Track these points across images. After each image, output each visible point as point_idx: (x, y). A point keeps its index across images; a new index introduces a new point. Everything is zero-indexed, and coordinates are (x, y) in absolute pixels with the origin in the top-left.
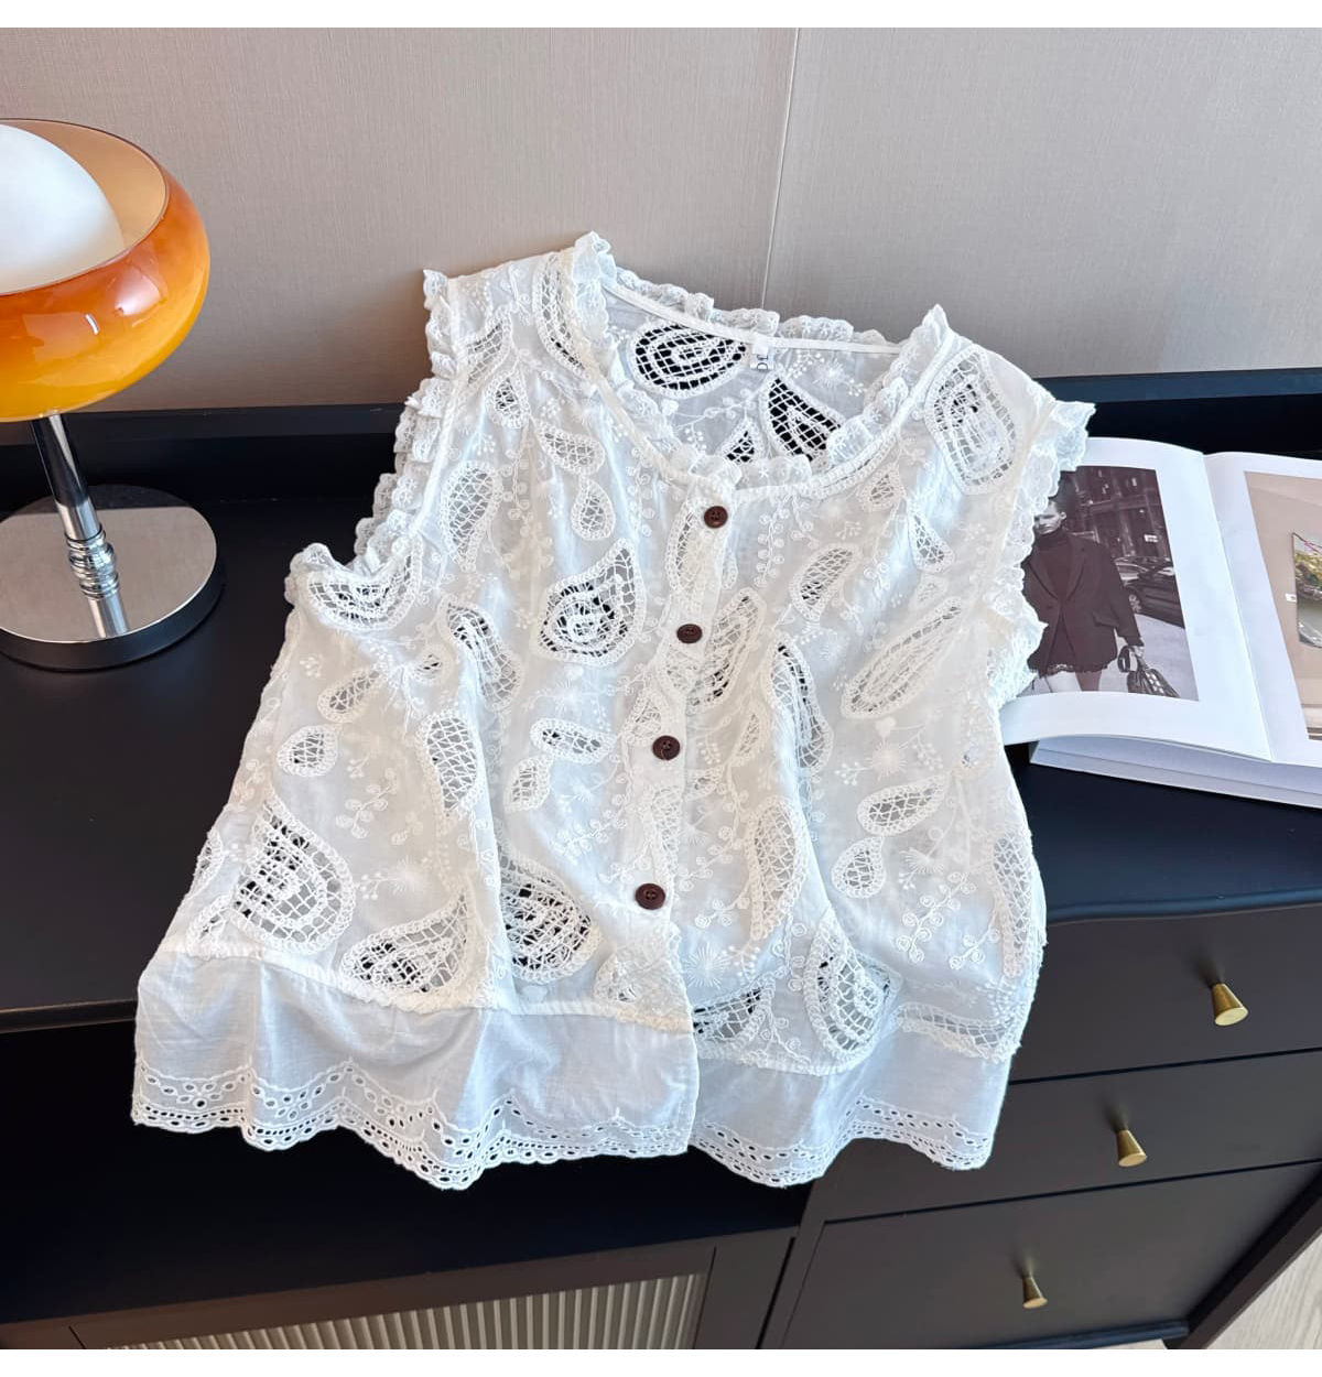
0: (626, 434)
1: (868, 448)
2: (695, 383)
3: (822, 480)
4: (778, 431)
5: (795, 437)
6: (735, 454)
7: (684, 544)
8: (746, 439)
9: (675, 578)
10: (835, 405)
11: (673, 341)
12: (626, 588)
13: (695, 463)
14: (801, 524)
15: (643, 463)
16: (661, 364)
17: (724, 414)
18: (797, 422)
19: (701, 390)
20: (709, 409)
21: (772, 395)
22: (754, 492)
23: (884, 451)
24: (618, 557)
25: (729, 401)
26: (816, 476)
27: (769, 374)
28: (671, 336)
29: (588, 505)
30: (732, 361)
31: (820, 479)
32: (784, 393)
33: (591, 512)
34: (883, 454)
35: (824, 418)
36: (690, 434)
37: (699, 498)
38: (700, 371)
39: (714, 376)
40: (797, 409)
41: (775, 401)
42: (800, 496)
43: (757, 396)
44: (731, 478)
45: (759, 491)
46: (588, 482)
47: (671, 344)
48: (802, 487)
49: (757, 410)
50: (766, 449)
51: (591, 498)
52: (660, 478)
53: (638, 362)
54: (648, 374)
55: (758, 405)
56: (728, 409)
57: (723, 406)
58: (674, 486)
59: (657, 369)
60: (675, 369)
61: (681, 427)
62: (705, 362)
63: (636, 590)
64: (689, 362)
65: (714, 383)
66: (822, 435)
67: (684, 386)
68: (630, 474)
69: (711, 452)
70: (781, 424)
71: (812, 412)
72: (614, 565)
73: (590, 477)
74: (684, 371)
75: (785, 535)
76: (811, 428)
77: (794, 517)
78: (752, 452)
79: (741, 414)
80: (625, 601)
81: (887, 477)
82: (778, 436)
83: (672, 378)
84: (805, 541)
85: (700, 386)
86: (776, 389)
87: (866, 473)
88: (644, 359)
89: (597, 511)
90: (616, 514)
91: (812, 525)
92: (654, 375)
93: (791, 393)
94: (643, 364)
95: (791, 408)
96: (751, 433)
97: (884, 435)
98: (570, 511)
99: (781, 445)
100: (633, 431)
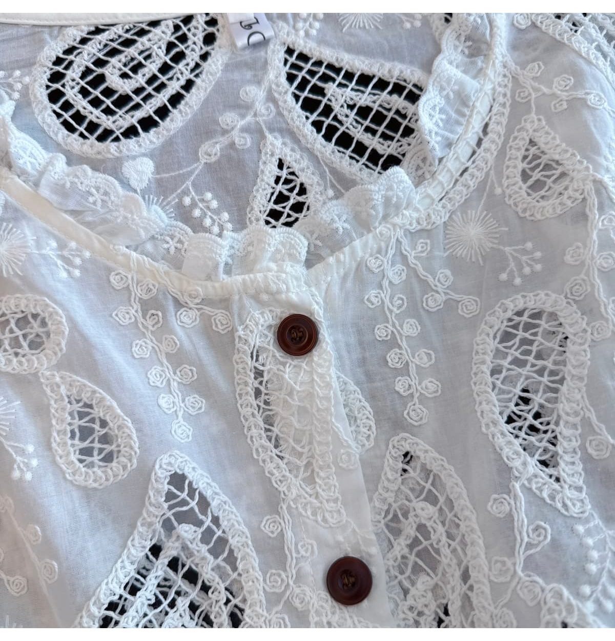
0: (87, 254)
1: (478, 104)
2: (163, 112)
3: (433, 190)
4: (328, 137)
5: (358, 134)
6: (278, 207)
7: (267, 403)
8: (284, 174)
9: (278, 467)
10: (394, 54)
11: (101, 55)
12: (207, 536)
13: (224, 255)
14: (430, 279)
15: (138, 292)
16: (96, 103)
17: (232, 145)
18: (351, 107)
19: (177, 119)
20: (205, 147)
21: (291, 78)
22: (338, 261)
23: (501, 99)
24: (170, 496)
25: (229, 118)
26: (421, 189)
27: (271, 46)
28: (93, 49)
29: (77, 422)
30: (206, 49)
31: (430, 191)
32: (308, 66)
33: (85, 433)
34: (504, 105)
35: (388, 84)
36: (194, 205)
37: (257, 314)
38: (163, 86)
39: (189, 85)
40: (340, 85)
41: (302, 87)
42: (408, 233)
43: (270, 91)
44: (292, 257)
45: (345, 255)
46: (58, 379)
47: (100, 63)
48: (408, 218)
49: (279, 114)
50: (322, 176)
51: (77, 407)
52: (178, 304)
53: (59, 116)
54: (82, 129)
55: (277, 106)
56: (235, 133)
57: (225, 132)
58: (207, 310)
59: (94, 114)
60: (123, 101)
61: (173, 199)
62: (165, 68)
63: (224, 524)
64: (140, 79)
65: (193, 99)
66: (398, 112)
67: (148, 124)
68: (127, 321)
69: (240, 223)
70: (328, 121)
71: (364, 80)
72: (169, 514)
73: (59, 367)
74: (137, 99)
75: (414, 310)
76: (376, 107)
77: (415, 271)
78: (303, 191)
79: (257, 133)
80: (216, 557)
81: (532, 143)
82: (331, 146)
83: (123, 120)
84: (451, 305)
85: (174, 113)
86: (294, 66)
87: (493, 147)
88: (67, 106)
89: (97, 427)
90: (131, 414)
91: (448, 272)
92: (92, 127)
93: (319, 63)
94: (67, 116)
95: (331, 88)
96: (288, 160)
97: (490, 72)
98: (49, 448)
99: (342, 160)
100: (97, 245)
